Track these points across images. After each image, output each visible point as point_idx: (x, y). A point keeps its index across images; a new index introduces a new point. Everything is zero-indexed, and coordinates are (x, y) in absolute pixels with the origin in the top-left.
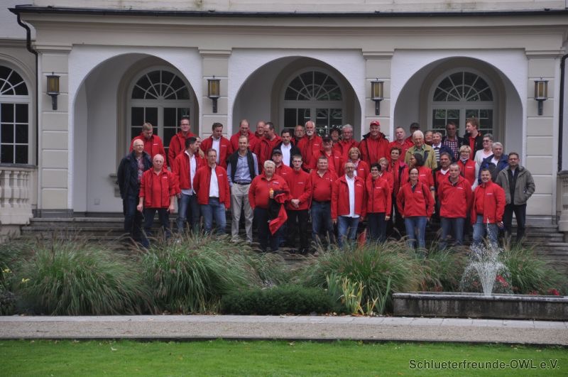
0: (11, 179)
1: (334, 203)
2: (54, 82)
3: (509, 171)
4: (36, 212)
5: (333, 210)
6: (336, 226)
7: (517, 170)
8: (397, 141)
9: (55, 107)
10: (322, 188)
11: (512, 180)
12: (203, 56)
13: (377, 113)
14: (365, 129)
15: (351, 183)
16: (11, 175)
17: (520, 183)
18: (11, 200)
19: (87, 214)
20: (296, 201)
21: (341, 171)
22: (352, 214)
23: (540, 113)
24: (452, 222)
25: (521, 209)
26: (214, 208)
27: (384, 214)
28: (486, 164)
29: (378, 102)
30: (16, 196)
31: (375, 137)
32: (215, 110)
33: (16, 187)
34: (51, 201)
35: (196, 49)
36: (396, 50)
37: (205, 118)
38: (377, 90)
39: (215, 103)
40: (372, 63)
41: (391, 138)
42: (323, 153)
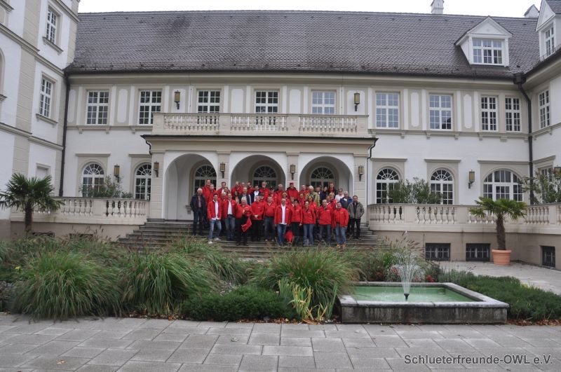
1: (275, 217)
2: (158, 164)
4: (148, 220)
5: (275, 220)
6: (276, 228)
7: (357, 204)
8: (302, 191)
9: (157, 176)
10: (269, 211)
11: (355, 207)
12: (219, 154)
13: (293, 179)
14: (287, 186)
15: (284, 208)
17: (358, 209)
19: (177, 221)
20: (256, 216)
21: (278, 203)
22: (283, 223)
23: (360, 180)
24: (325, 227)
25: (358, 221)
26: (230, 219)
27: (299, 223)
28: (342, 201)
29: (293, 174)
30: (137, 212)
31: (292, 189)
32: (223, 177)
33: (137, 209)
34: (154, 216)
35: (216, 151)
36: (301, 153)
37: (219, 181)
38: (292, 169)
39: (223, 173)
40: (290, 158)
41: (298, 189)
42: (270, 195)
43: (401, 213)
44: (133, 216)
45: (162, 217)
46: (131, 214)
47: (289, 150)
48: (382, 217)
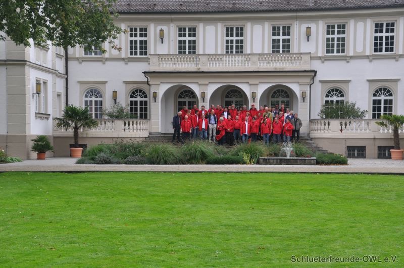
0: (143, 124)
1: (241, 130)
2: (155, 93)
3: (295, 120)
4: (150, 133)
5: (241, 131)
6: (242, 137)
7: (297, 119)
8: (260, 110)
9: (155, 101)
10: (237, 125)
11: (296, 122)
12: (200, 85)
13: (254, 102)
14: (250, 107)
15: (247, 124)
16: (140, 122)
17: (298, 123)
18: (143, 130)
19: (165, 134)
20: (229, 129)
21: (243, 119)
22: (246, 133)
23: (304, 101)
24: (276, 135)
25: (298, 131)
26: (203, 132)
27: (256, 133)
28: (288, 117)
29: (254, 98)
30: (142, 128)
31: (253, 110)
32: (204, 102)
33: (141, 126)
34: (154, 130)
35: (198, 83)
36: (260, 82)
37: (201, 104)
38: (254, 95)
39: (203, 99)
40: (252, 87)
41: (258, 110)
42: (237, 114)
43: (329, 125)
44: (139, 131)
45: (160, 132)
46: (137, 129)
47: (252, 81)
48: (319, 128)
